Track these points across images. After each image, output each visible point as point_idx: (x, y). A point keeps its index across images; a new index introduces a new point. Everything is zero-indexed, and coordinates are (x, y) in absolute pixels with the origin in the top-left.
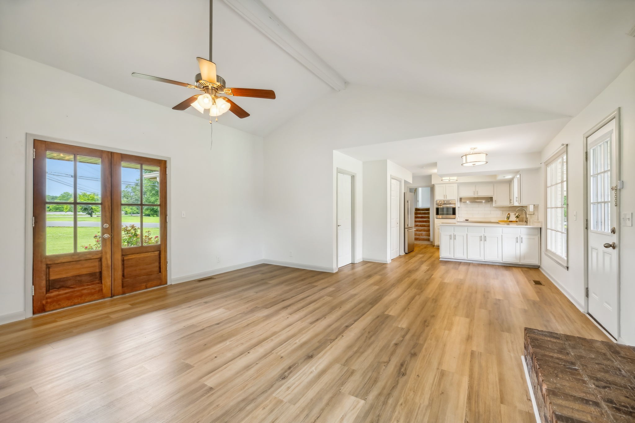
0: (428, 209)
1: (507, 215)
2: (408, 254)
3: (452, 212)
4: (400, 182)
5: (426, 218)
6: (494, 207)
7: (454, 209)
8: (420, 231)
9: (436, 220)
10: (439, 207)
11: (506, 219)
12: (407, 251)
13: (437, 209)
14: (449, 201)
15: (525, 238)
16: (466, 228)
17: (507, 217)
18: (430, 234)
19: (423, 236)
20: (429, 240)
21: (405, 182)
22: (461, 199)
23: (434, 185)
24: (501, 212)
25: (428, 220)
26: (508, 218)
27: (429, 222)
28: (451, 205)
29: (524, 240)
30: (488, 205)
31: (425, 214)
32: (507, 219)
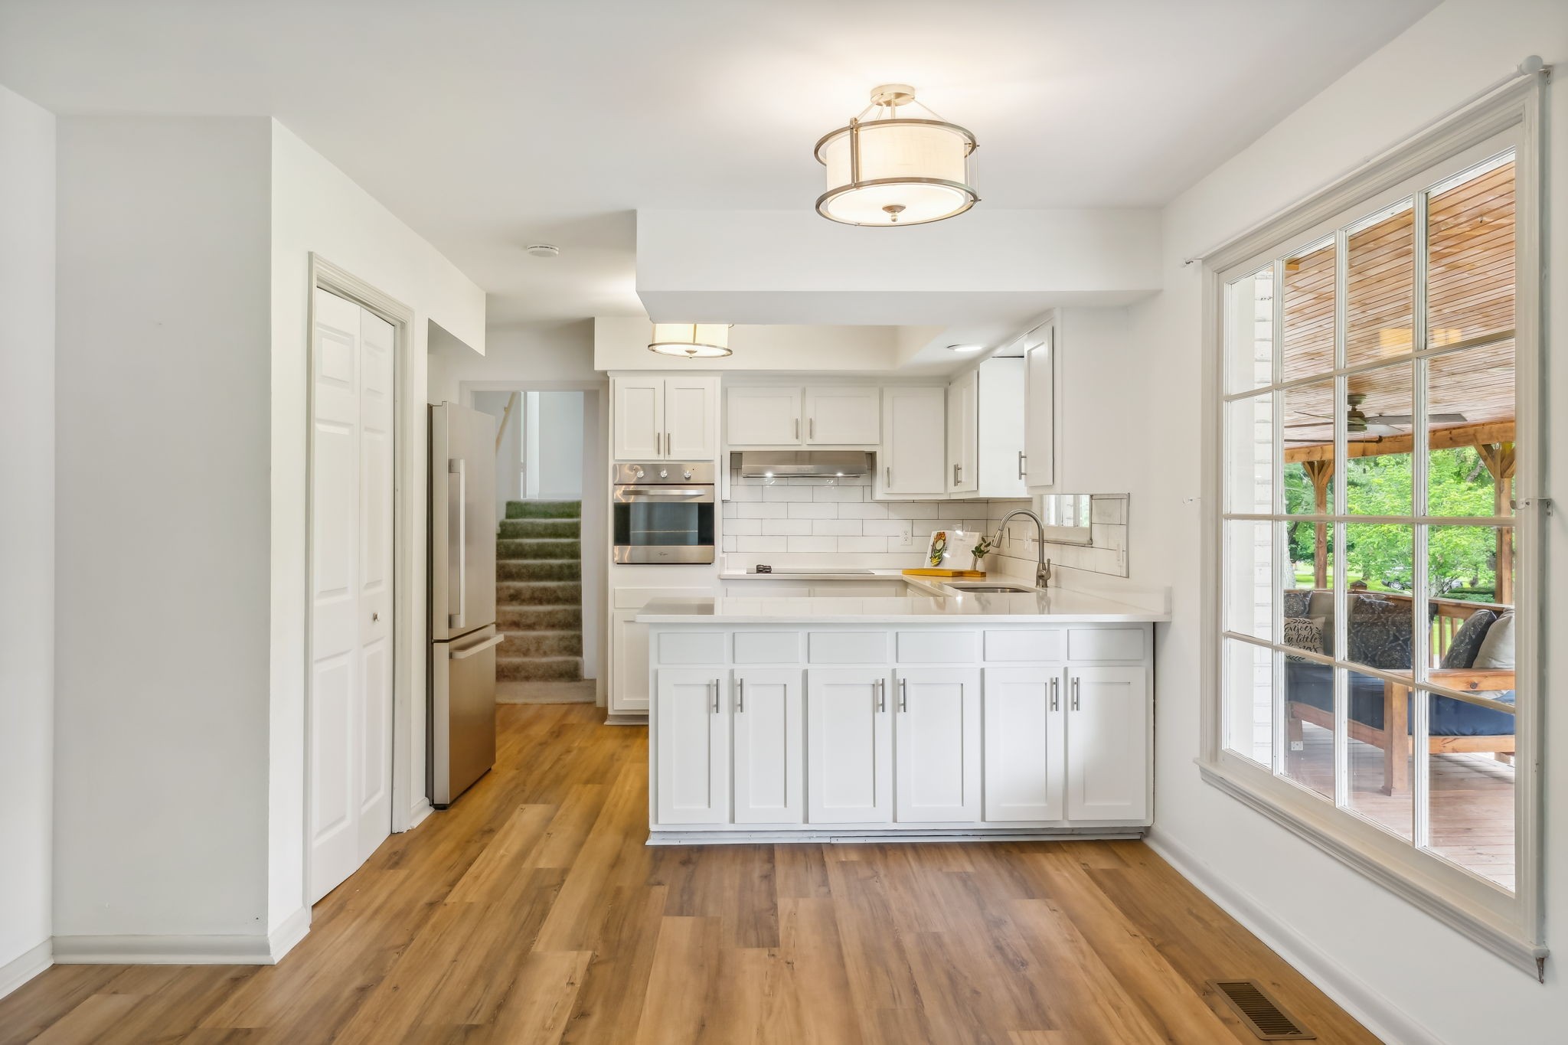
0: (572, 510)
1: (932, 540)
2: (452, 811)
3: (694, 531)
4: (400, 327)
5: (562, 556)
6: (878, 502)
7: (706, 512)
8: (531, 627)
9: (615, 573)
10: (632, 499)
11: (928, 564)
12: (442, 794)
13: (623, 512)
14: (676, 467)
15: (1088, 676)
16: (801, 635)
17: (934, 550)
18: (579, 639)
19: (545, 654)
20: (572, 674)
21: (437, 335)
22: (736, 460)
23: (604, 379)
24: (906, 526)
25: (570, 566)
26: (937, 555)
27: (574, 574)
28: (691, 491)
29: (1087, 694)
30: (854, 492)
31: (556, 532)
32: (936, 561)
